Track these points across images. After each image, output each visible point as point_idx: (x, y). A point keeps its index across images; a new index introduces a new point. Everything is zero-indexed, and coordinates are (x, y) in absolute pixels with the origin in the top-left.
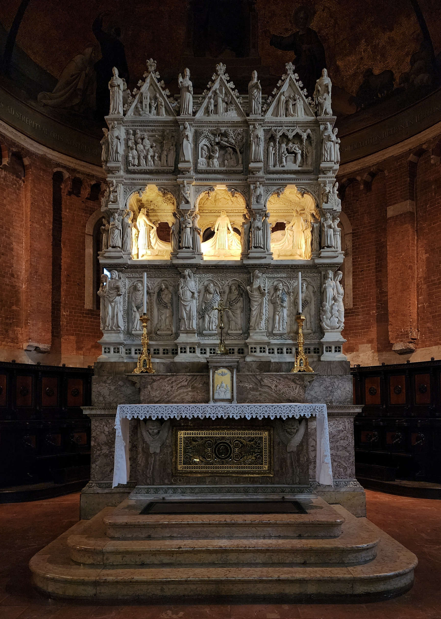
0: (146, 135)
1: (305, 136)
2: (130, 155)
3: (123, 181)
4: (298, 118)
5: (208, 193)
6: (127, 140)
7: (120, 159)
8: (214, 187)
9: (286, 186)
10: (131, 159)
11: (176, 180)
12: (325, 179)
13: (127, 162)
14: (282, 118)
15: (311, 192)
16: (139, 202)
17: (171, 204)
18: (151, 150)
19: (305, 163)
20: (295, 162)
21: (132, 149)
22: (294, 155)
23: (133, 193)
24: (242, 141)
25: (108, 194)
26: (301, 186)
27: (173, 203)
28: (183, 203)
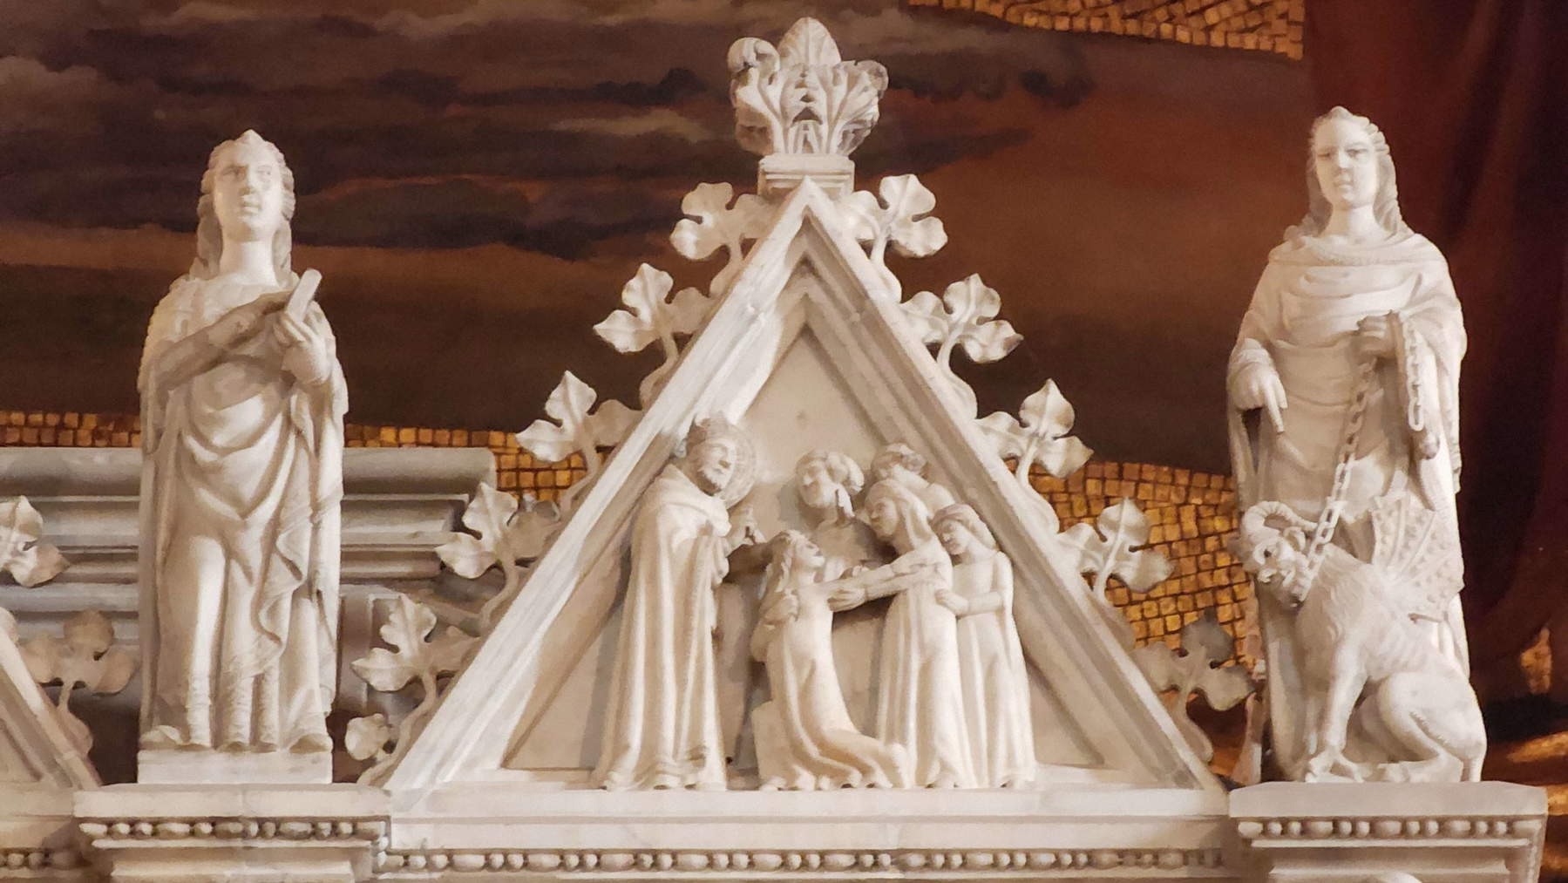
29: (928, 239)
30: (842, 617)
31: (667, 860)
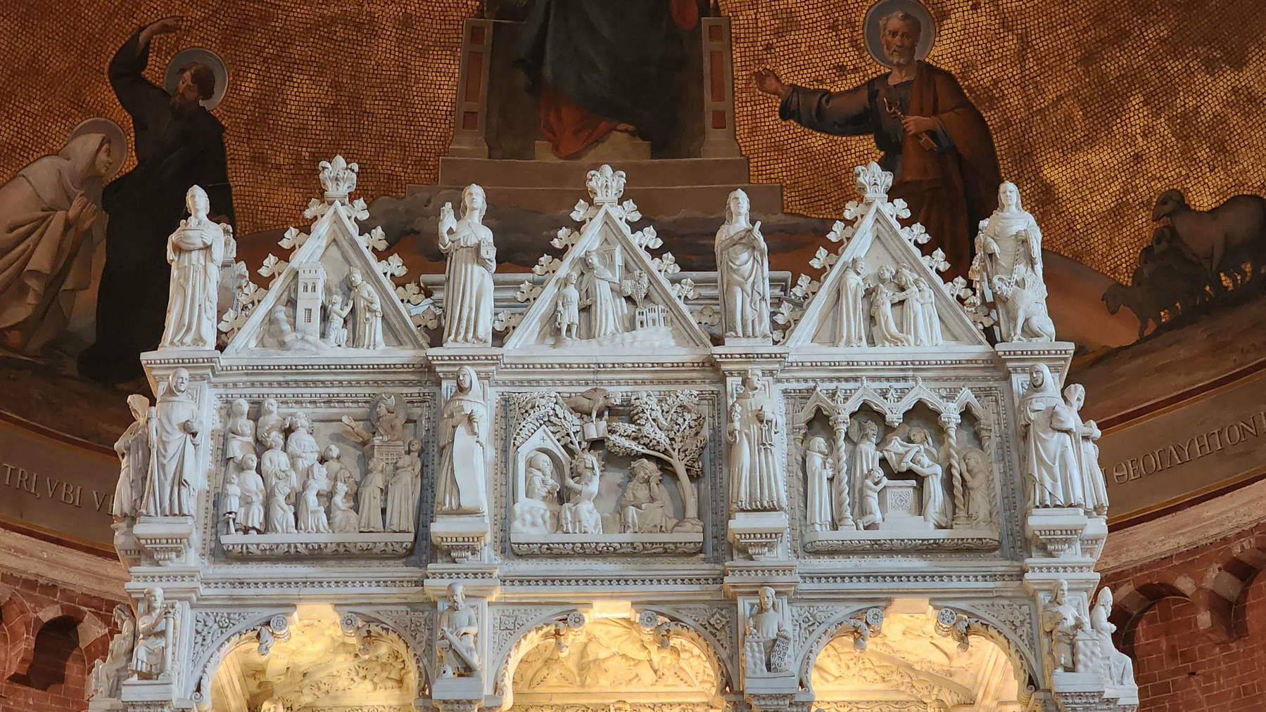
0: (302, 416)
1: (951, 414)
2: (234, 490)
3: (194, 590)
4: (918, 350)
5: (557, 633)
6: (224, 438)
7: (190, 505)
8: (581, 609)
9: (890, 600)
10: (234, 504)
11: (419, 583)
12: (1053, 575)
13: (219, 518)
14: (855, 349)
15: (1001, 626)
16: (254, 676)
17: (390, 684)
18: (321, 472)
19: (961, 513)
20: (920, 508)
21: (241, 468)
22: (914, 482)
23: (235, 639)
24: (697, 434)
25: (126, 645)
26: (951, 604)
27: (400, 682)
28: (450, 672)
29: (906, 214)
30: (893, 305)
31: (855, 363)
